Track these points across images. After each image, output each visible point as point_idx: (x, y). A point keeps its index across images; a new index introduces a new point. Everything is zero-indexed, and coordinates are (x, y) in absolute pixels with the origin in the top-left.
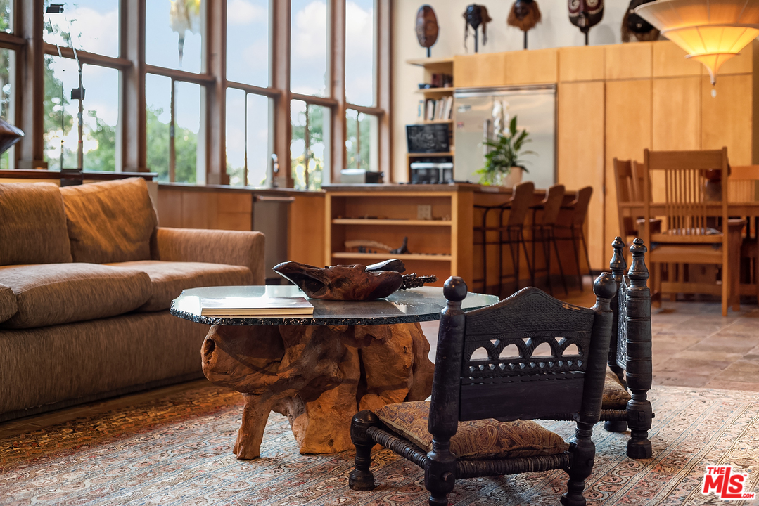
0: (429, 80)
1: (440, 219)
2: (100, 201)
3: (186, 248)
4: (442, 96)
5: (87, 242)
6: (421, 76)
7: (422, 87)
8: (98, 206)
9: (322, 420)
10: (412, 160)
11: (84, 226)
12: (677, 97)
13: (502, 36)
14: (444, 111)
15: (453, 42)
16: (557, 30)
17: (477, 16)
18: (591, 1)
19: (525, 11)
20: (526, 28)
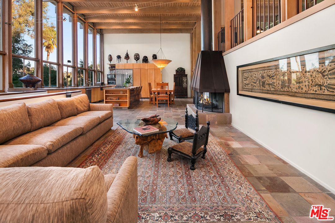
0: (110, 67)
1: (125, 94)
2: (79, 100)
3: (97, 108)
4: (113, 70)
5: (79, 109)
6: (109, 66)
7: (109, 68)
8: (79, 101)
9: (151, 146)
10: (108, 80)
11: (78, 105)
12: (151, 72)
13: (123, 61)
14: (114, 72)
15: (115, 61)
16: (132, 60)
17: (119, 57)
18: (138, 56)
19: (127, 57)
20: (127, 60)
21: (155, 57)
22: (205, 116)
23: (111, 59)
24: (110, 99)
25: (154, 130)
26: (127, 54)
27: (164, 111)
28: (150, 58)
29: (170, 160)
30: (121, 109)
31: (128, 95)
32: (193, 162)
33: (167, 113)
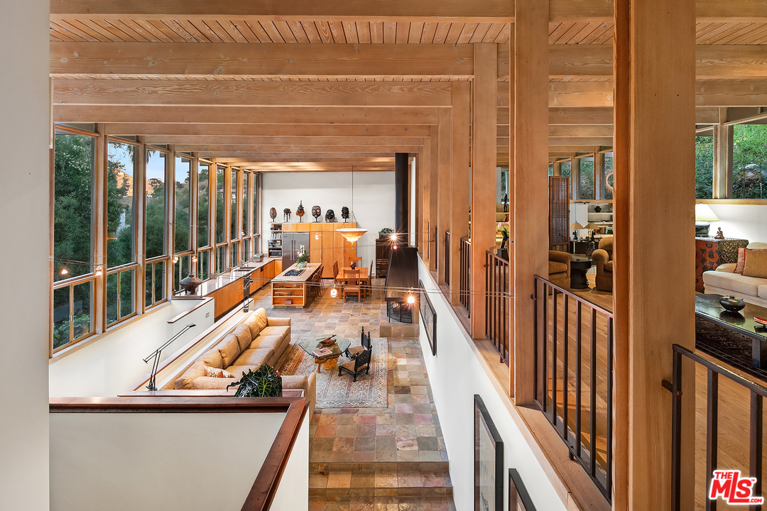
0: (273, 228)
1: (299, 287)
3: (275, 322)
4: (278, 232)
6: (270, 226)
7: (271, 229)
8: (259, 318)
9: (327, 364)
10: (269, 249)
13: (295, 218)
14: (278, 237)
15: (280, 219)
16: (309, 217)
17: (287, 212)
18: (318, 211)
19: (301, 211)
20: (301, 216)
21: (346, 213)
22: (391, 328)
23: (274, 214)
24: (280, 295)
25: (328, 351)
26: (301, 206)
27: (351, 312)
28: (338, 214)
29: (340, 375)
30: (294, 308)
31: (304, 289)
32: (355, 376)
33: (353, 318)
